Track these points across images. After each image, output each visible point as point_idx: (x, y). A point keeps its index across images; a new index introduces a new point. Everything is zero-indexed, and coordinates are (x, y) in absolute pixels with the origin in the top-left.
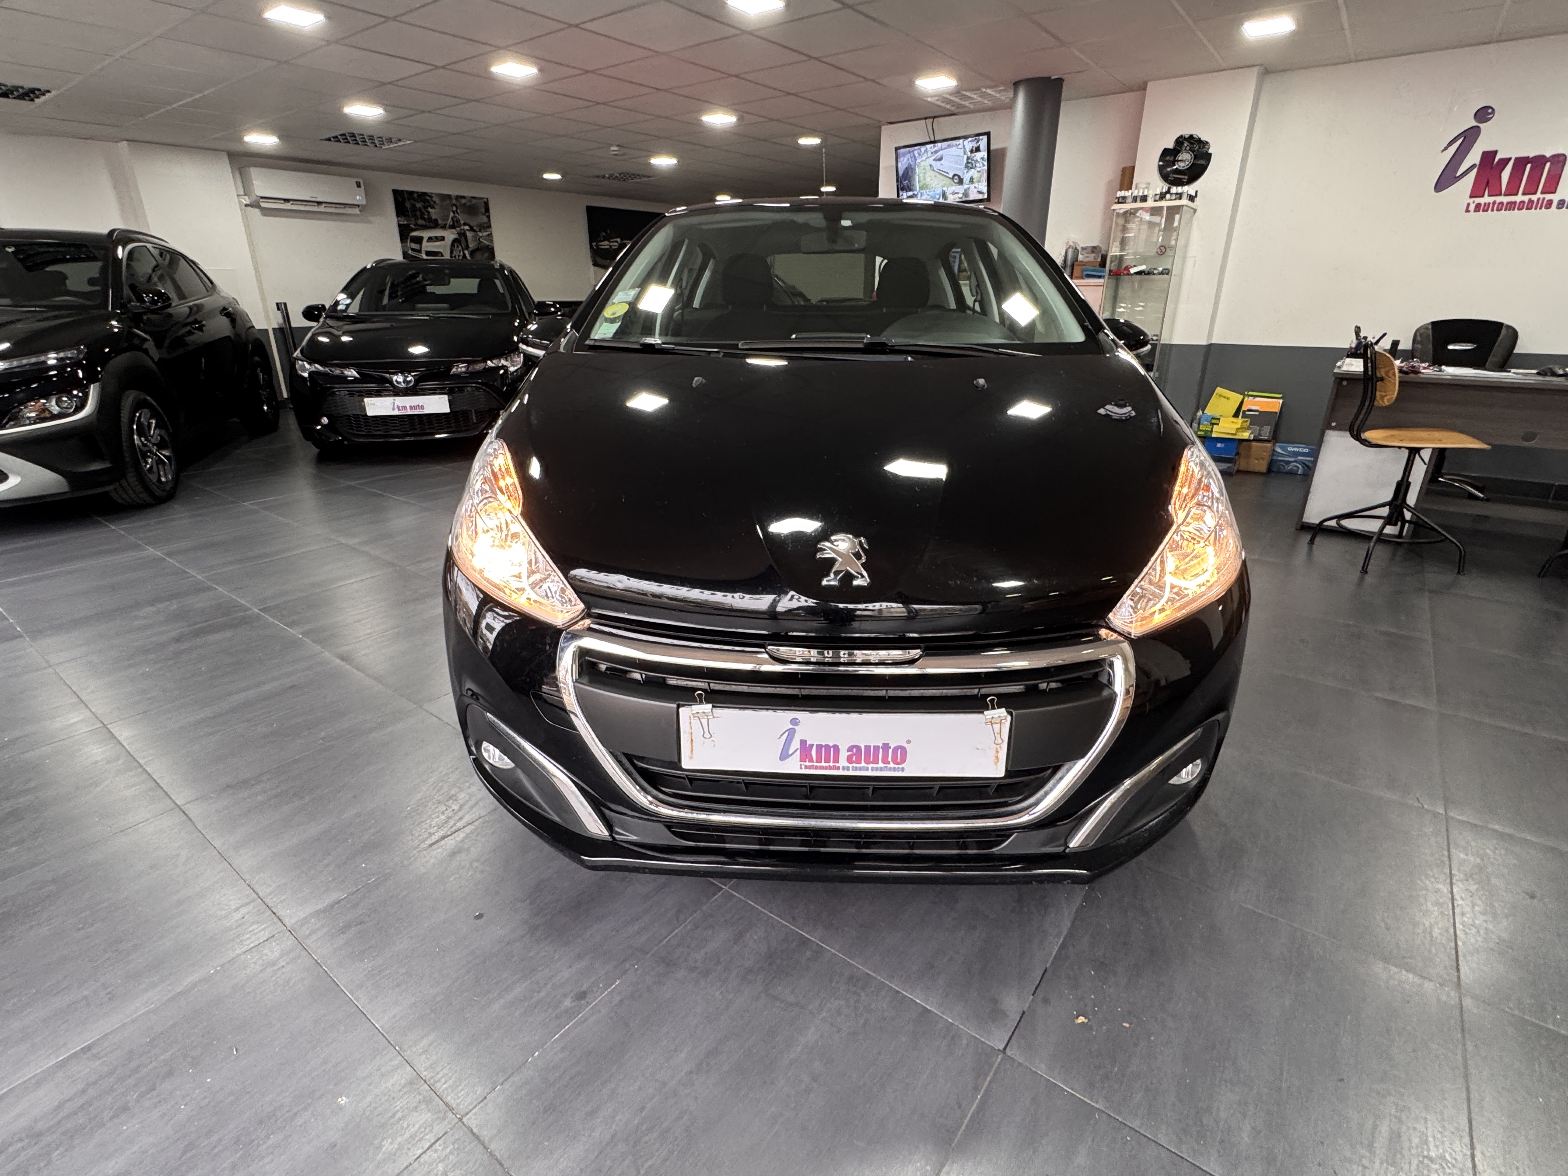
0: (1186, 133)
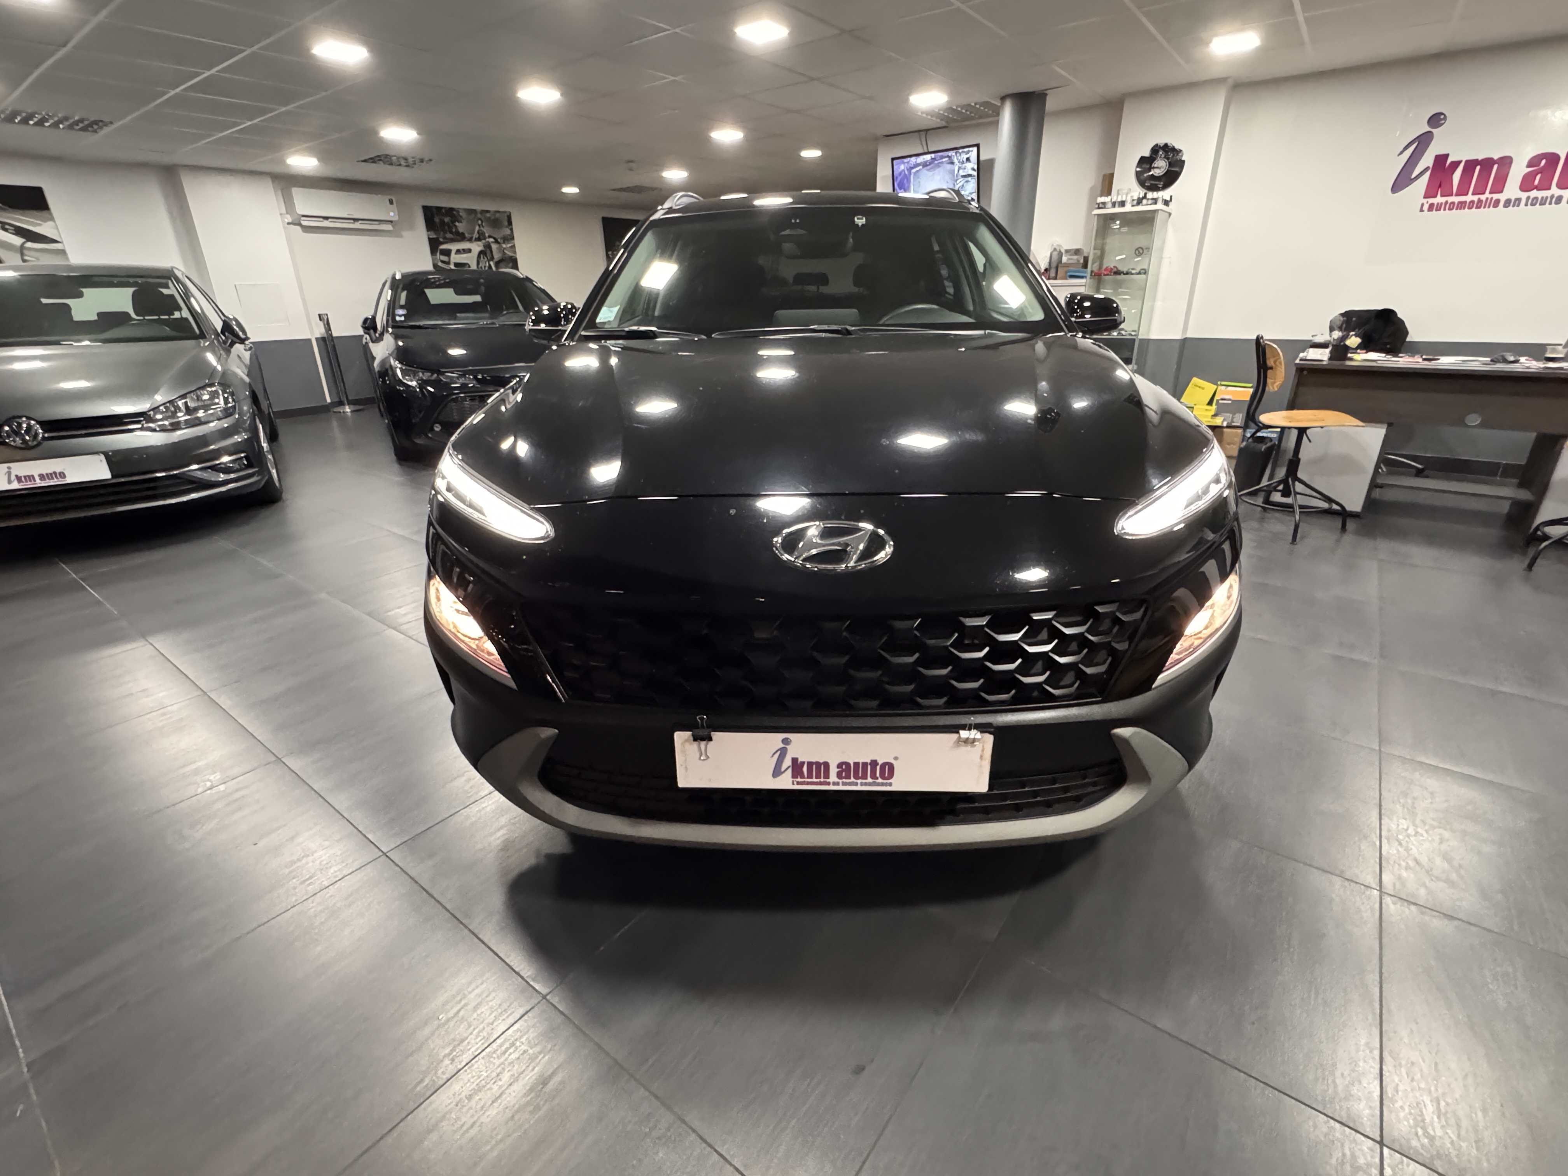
0: (1161, 142)
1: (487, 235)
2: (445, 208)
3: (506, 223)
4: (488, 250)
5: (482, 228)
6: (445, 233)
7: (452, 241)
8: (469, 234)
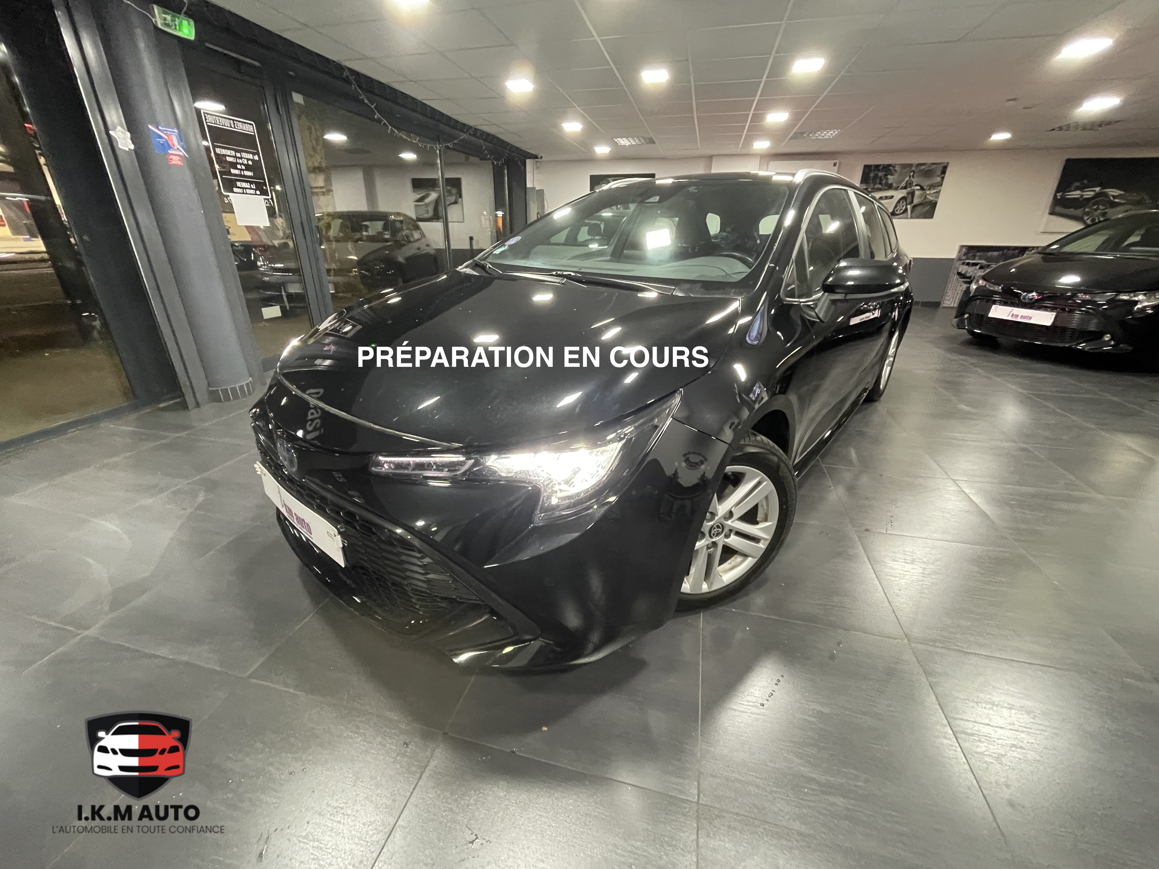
1: (914, 184)
2: (883, 165)
3: (939, 173)
4: (910, 196)
5: (912, 178)
6: (874, 185)
7: (879, 190)
8: (897, 184)
